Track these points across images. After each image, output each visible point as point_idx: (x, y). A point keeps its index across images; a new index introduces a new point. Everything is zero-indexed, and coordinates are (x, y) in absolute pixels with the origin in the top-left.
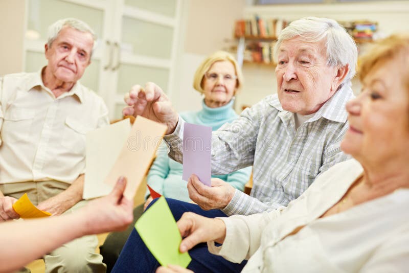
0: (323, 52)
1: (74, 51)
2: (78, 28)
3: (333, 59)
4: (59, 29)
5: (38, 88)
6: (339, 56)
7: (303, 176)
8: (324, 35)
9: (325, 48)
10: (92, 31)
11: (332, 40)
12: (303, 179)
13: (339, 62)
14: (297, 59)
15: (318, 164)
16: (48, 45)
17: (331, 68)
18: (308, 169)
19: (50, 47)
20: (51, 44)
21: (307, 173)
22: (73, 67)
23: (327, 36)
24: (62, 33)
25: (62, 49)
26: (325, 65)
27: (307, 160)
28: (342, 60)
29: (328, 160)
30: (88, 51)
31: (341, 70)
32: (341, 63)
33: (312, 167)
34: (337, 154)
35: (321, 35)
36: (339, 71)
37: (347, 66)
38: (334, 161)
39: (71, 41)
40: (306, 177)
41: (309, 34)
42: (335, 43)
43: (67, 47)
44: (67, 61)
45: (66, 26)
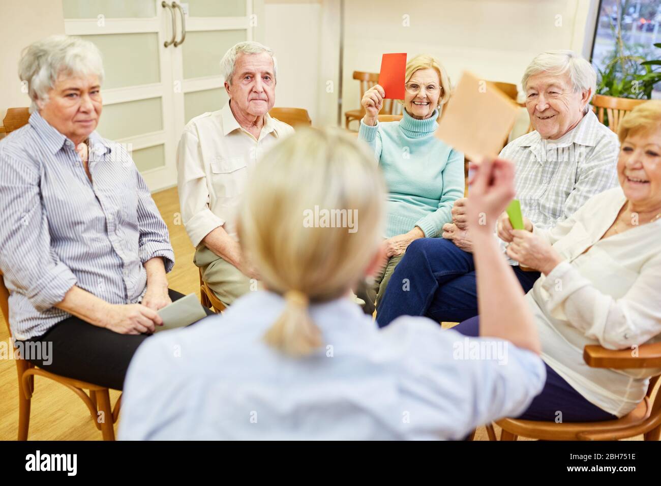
0: (569, 82)
1: (259, 77)
2: (252, 51)
3: (578, 86)
4: (233, 60)
5: (235, 132)
6: (583, 83)
7: (560, 192)
8: (567, 67)
9: (570, 78)
10: (268, 48)
11: (575, 71)
12: (560, 195)
13: (583, 88)
14: (546, 92)
15: (573, 181)
16: (229, 83)
17: (577, 94)
18: (566, 186)
19: (232, 84)
20: (231, 81)
21: (565, 189)
22: (263, 96)
23: (569, 67)
24: (238, 63)
25: (245, 82)
26: (571, 92)
27: (564, 178)
28: (585, 86)
29: (583, 177)
30: (271, 72)
31: (585, 93)
32: (584, 88)
33: (570, 184)
34: (591, 171)
35: (564, 68)
36: (583, 94)
37: (590, 89)
38: (589, 177)
39: (251, 68)
40: (564, 193)
41: (554, 68)
42: (577, 73)
43: (250, 76)
44: (255, 92)
45: (239, 54)
